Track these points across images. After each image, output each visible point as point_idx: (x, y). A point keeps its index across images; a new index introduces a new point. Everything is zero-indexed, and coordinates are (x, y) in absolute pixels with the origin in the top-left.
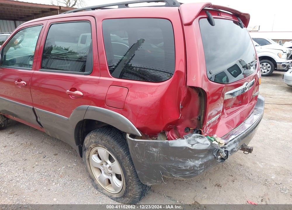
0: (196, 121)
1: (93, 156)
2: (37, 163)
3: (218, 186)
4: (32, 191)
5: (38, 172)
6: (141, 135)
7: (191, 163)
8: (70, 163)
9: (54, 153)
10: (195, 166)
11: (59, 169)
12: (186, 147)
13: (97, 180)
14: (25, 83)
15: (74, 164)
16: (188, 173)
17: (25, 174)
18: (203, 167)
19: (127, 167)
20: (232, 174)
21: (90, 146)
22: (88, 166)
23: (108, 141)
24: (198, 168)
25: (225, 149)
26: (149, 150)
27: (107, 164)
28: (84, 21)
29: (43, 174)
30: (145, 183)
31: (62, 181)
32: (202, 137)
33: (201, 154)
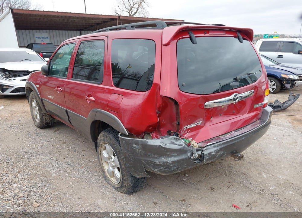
0: (176, 125)
1: (103, 151)
2: (67, 156)
3: (212, 189)
4: (57, 175)
5: (66, 162)
6: (128, 134)
7: (163, 160)
8: (93, 157)
9: (83, 149)
10: (168, 162)
11: (83, 162)
12: (160, 146)
13: (106, 172)
14: (61, 90)
15: (95, 159)
16: (162, 168)
17: (57, 163)
18: (176, 164)
19: (122, 160)
20: (231, 181)
21: (101, 143)
22: (101, 160)
23: (110, 139)
24: (170, 165)
25: (202, 152)
26: (133, 146)
27: (112, 158)
28: (101, 40)
29: (70, 164)
30: (134, 175)
31: (81, 171)
32: (179, 139)
33: (174, 153)
